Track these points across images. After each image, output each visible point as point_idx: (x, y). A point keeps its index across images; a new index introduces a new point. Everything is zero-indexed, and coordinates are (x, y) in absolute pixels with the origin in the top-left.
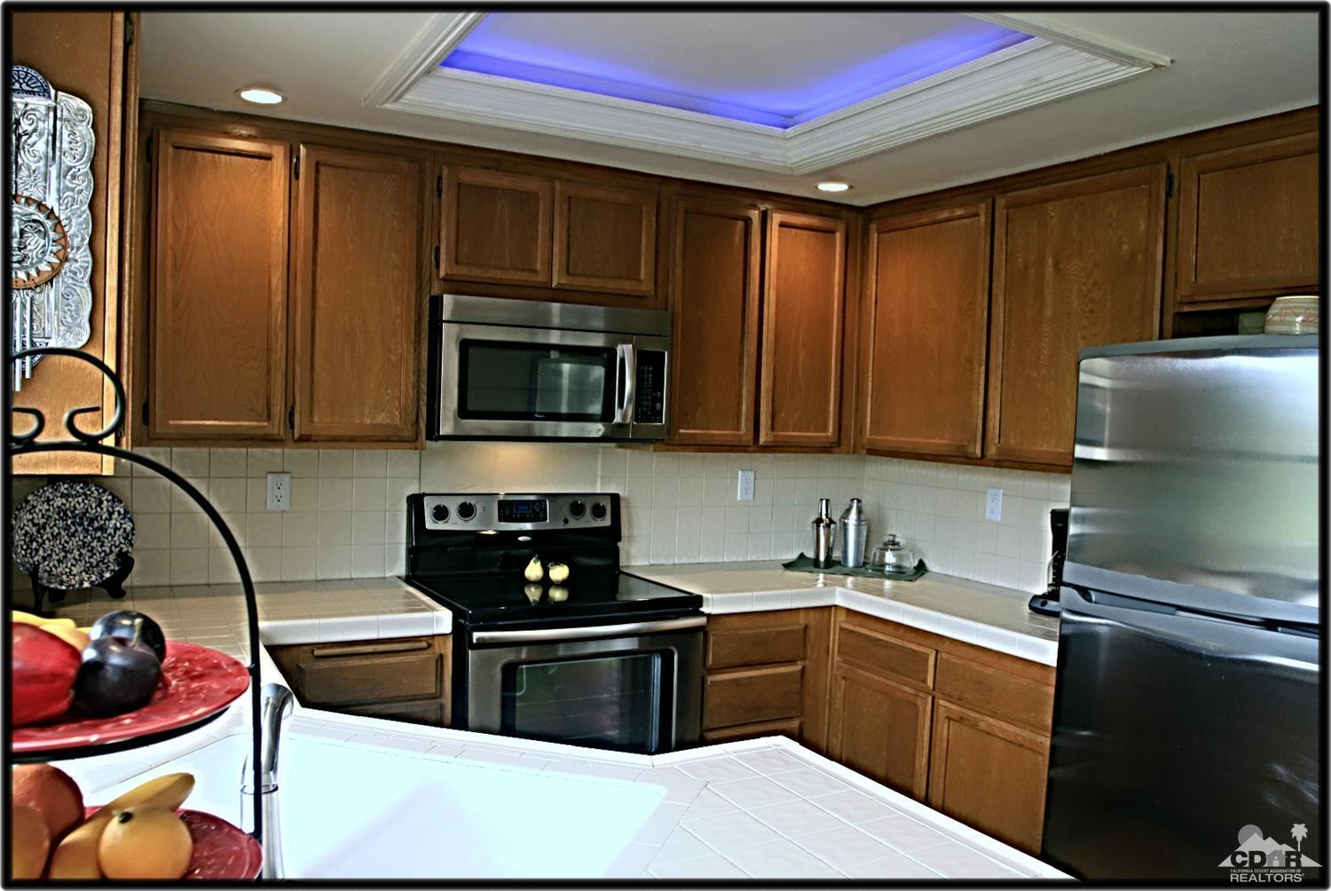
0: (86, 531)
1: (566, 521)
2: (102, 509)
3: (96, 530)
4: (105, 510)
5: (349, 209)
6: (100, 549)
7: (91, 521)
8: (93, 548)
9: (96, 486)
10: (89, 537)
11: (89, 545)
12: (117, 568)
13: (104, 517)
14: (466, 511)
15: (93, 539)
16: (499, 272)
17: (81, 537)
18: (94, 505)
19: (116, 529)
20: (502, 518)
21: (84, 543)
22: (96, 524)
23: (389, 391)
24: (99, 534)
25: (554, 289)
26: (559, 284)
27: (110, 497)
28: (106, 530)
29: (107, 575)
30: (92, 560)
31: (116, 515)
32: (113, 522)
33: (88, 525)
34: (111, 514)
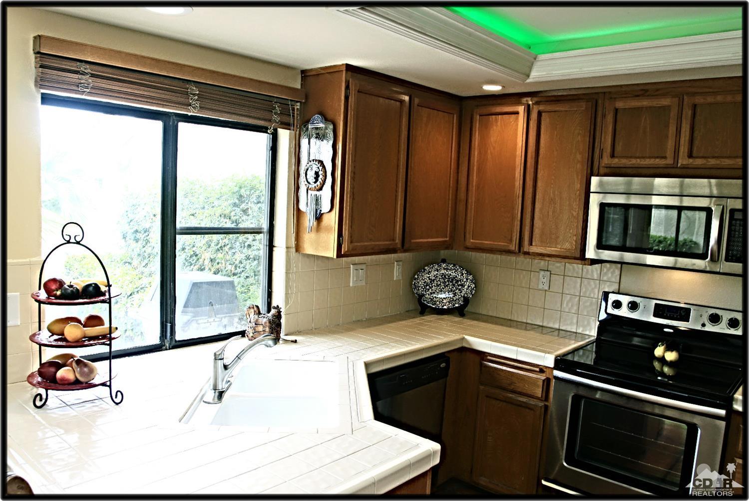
0: (454, 285)
1: (704, 325)
2: (463, 277)
3: (459, 285)
4: (465, 277)
5: (556, 132)
6: (459, 294)
7: (457, 281)
8: (456, 293)
9: (459, 266)
10: (455, 288)
11: (454, 291)
12: (462, 303)
13: (464, 281)
14: (633, 306)
15: (456, 289)
16: (638, 160)
17: (451, 287)
18: (460, 275)
19: (469, 286)
20: (655, 315)
21: (451, 290)
22: (459, 283)
23: (571, 231)
24: (460, 287)
25: (680, 168)
26: (681, 164)
27: (466, 272)
28: (464, 286)
29: (457, 305)
30: (454, 298)
31: (469, 281)
32: (468, 283)
33: (455, 283)
34: (467, 279)
